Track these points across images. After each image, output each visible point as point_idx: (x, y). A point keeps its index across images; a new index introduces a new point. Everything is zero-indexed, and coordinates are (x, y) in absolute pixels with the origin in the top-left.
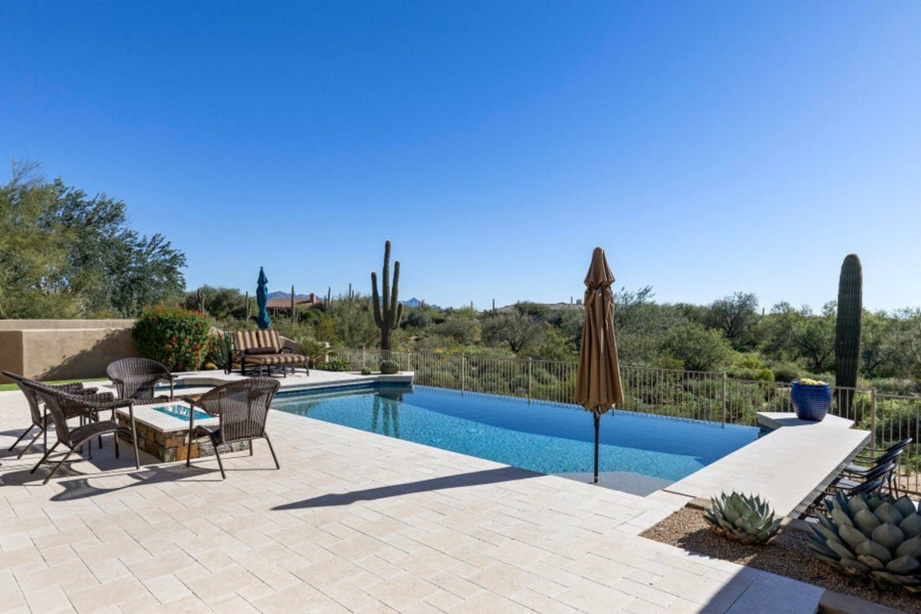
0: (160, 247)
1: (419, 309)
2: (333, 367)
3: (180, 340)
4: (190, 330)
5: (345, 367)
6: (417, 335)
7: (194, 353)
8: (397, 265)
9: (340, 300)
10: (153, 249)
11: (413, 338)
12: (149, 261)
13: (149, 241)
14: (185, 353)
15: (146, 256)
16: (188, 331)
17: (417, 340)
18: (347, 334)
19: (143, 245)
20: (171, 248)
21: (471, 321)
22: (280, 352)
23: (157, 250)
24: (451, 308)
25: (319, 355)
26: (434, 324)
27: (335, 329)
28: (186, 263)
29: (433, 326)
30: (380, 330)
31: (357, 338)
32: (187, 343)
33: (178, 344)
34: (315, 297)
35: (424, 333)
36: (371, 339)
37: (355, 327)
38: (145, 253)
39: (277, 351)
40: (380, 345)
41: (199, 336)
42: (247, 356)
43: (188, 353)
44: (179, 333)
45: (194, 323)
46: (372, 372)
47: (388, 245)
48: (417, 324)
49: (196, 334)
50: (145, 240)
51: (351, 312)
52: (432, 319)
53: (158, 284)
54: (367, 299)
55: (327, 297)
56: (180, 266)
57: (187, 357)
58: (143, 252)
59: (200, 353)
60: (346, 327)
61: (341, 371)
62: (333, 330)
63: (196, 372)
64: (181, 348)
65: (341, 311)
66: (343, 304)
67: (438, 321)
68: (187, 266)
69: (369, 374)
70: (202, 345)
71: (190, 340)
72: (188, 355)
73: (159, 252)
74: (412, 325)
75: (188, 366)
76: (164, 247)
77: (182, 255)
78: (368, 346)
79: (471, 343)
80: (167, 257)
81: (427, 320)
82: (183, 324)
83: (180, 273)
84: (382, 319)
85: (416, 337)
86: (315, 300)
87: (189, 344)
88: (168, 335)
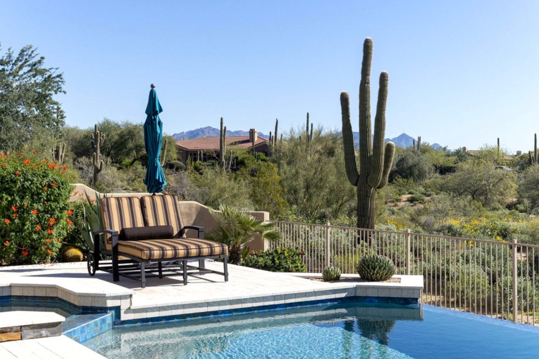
0: (29, 65)
1: (413, 152)
2: (273, 261)
3: (22, 211)
4: (38, 194)
5: (294, 262)
6: (410, 193)
7: (46, 233)
8: (383, 78)
9: (292, 139)
10: (21, 68)
11: (405, 197)
12: (14, 85)
13: (15, 56)
14: (30, 234)
15: (11, 78)
16: (35, 196)
17: (411, 200)
18: (301, 194)
19: (7, 63)
20: (44, 66)
21: (499, 170)
22: (180, 234)
23: (26, 69)
24: (464, 149)
25: (250, 236)
26: (438, 175)
27: (283, 187)
28: (64, 87)
29: (438, 178)
30: (355, 188)
31: (317, 201)
32: (33, 216)
33: (19, 219)
34: (256, 135)
35: (422, 189)
36: (340, 202)
37: (315, 181)
38: (10, 74)
39: (175, 232)
40: (355, 212)
41: (53, 205)
42: (121, 242)
43: (35, 232)
44: (22, 198)
45: (45, 182)
46: (343, 275)
47: (367, 47)
48: (411, 174)
49: (48, 200)
50: (10, 56)
51: (309, 158)
52: (435, 166)
53: (24, 117)
54: (333, 138)
55: (273, 134)
56: (56, 92)
57: (33, 240)
58: (7, 73)
59: (54, 232)
60: (301, 183)
61: (287, 270)
62: (279, 188)
63: (48, 266)
64: (24, 225)
65: (293, 156)
66: (296, 145)
67: (444, 170)
68: (65, 93)
69: (337, 279)
70: (58, 220)
71: (38, 210)
72: (35, 236)
73: (29, 71)
74: (403, 177)
75: (35, 254)
76: (35, 65)
77: (59, 76)
78: (335, 214)
79: (501, 207)
80: (39, 79)
81: (427, 169)
82: (27, 184)
83: (56, 103)
84: (359, 170)
85: (409, 196)
86: (256, 139)
87: (38, 217)
88: (4, 203)
